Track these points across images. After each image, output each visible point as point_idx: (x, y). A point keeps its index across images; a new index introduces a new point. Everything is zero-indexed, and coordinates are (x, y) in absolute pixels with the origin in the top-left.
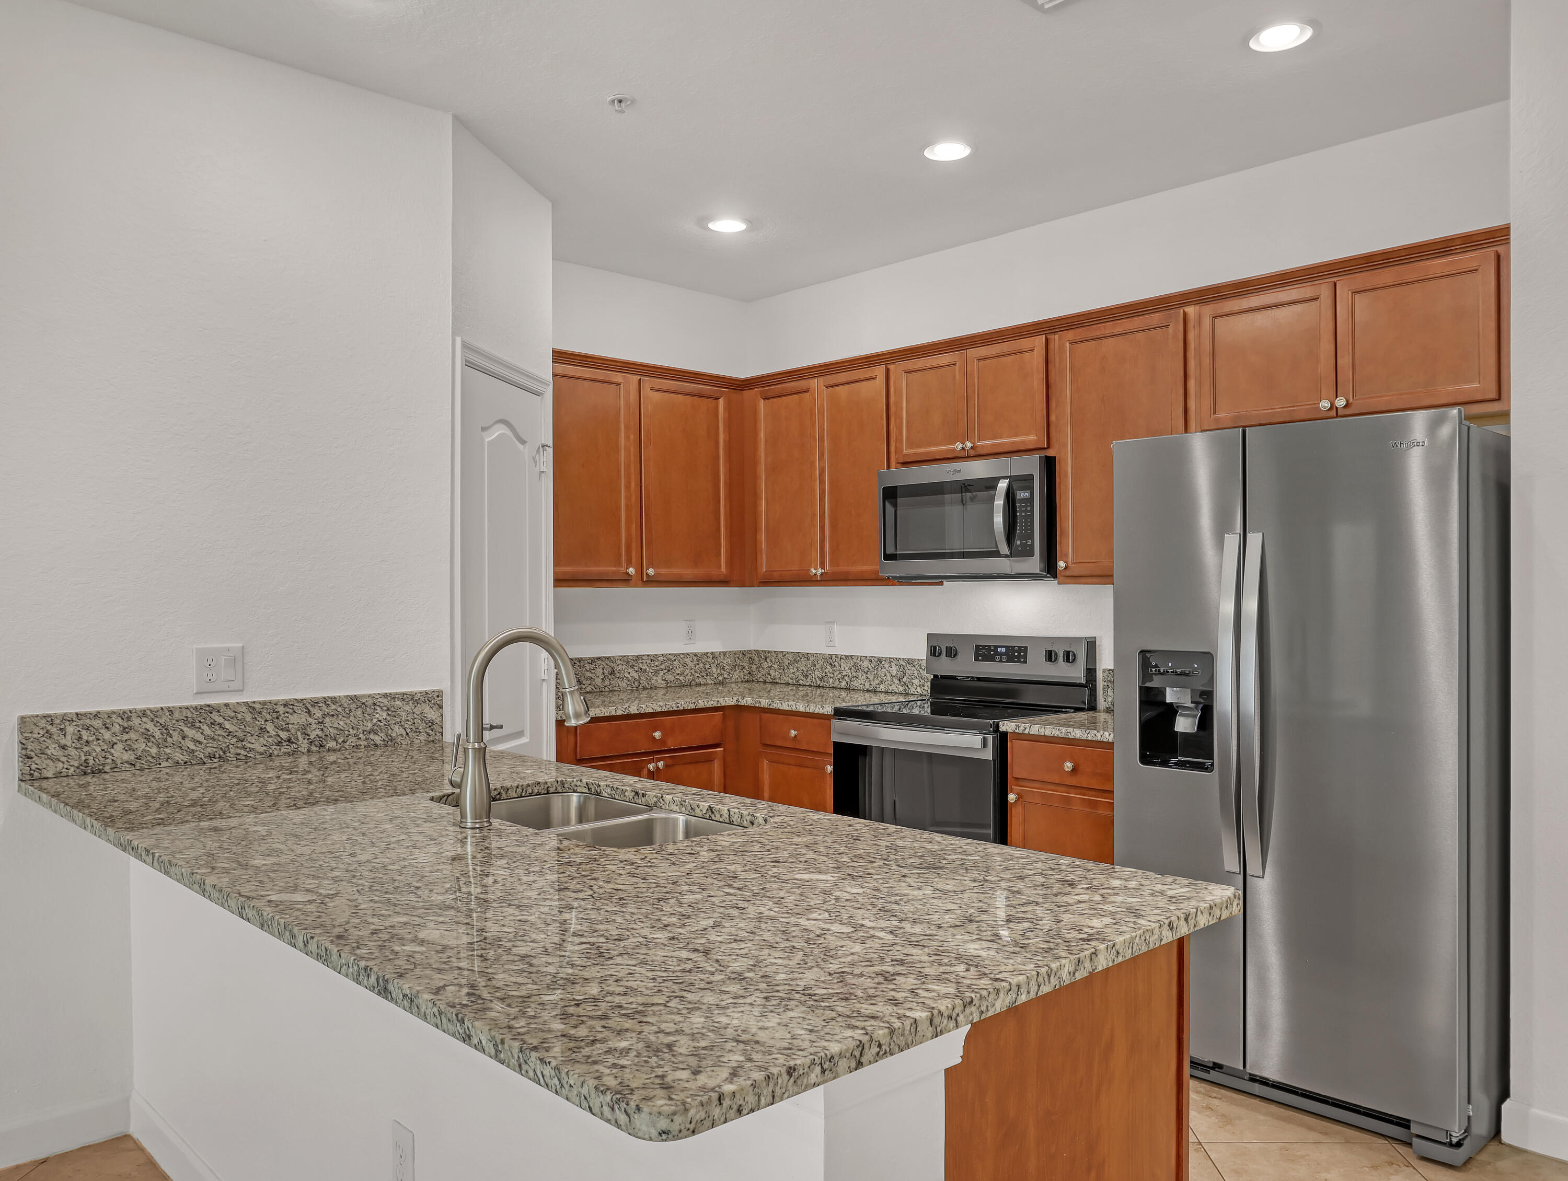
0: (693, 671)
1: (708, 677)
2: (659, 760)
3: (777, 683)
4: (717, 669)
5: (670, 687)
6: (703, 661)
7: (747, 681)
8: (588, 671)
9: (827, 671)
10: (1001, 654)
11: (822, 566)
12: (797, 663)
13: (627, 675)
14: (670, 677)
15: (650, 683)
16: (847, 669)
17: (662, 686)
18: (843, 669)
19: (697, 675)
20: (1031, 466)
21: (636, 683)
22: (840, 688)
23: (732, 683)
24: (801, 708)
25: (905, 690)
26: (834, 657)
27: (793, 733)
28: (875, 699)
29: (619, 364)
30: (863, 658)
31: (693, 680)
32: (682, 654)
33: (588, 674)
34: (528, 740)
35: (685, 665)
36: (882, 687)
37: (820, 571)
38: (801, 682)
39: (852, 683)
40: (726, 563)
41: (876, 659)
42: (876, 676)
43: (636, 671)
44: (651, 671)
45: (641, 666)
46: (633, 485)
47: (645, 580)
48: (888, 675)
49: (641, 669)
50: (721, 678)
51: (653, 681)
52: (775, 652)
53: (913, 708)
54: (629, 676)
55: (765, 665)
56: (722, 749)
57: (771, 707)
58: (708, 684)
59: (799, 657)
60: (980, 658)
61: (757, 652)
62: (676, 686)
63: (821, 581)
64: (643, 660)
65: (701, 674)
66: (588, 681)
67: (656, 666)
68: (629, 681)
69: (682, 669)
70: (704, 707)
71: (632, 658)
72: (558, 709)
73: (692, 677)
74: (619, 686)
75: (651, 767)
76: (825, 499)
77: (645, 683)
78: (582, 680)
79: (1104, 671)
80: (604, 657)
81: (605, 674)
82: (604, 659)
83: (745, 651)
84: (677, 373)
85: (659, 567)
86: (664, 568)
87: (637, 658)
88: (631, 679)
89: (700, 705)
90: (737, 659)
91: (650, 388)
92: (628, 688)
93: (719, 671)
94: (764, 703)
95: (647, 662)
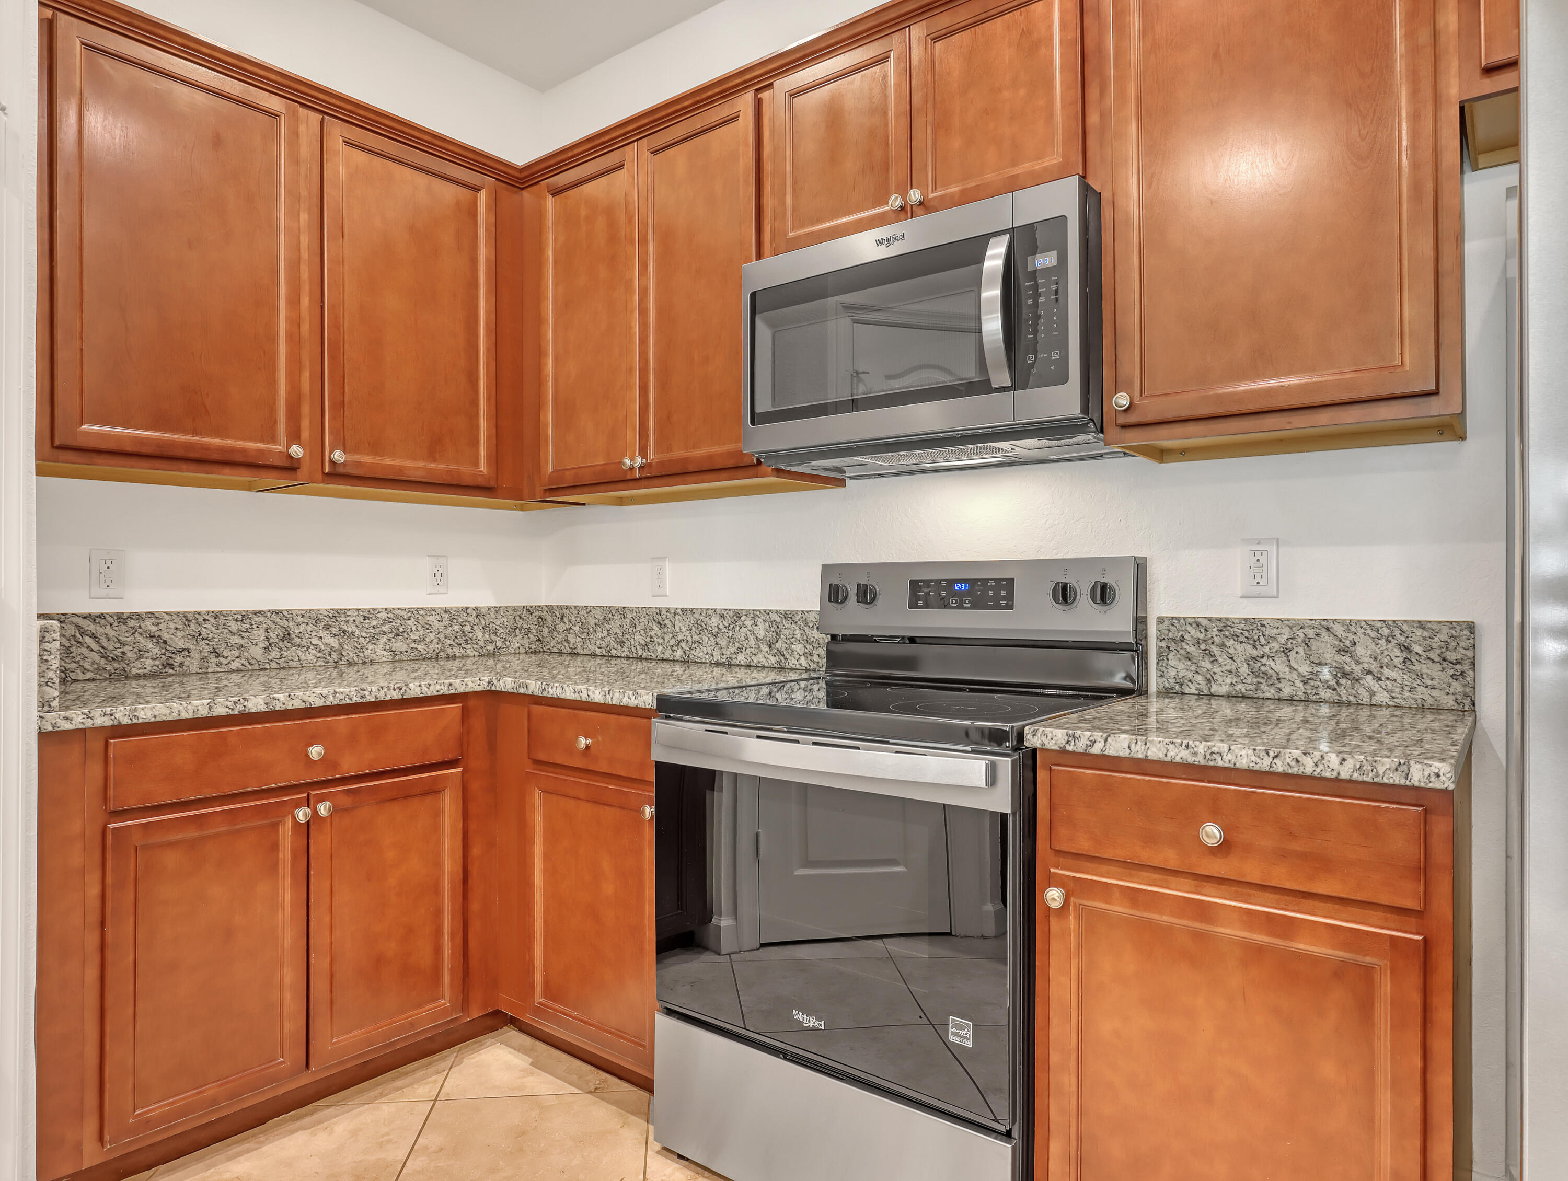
0: (442, 636)
1: (469, 646)
2: (321, 799)
3: (578, 654)
4: (484, 633)
5: (400, 661)
6: (460, 620)
7: (535, 652)
8: (234, 634)
9: (653, 633)
10: (960, 595)
11: (643, 453)
12: (608, 623)
13: (315, 641)
14: (399, 645)
15: (361, 655)
16: (684, 629)
17: (384, 659)
18: (678, 630)
19: (449, 642)
21: (334, 656)
22: (674, 661)
23: (510, 654)
24: (597, 696)
25: (779, 662)
26: (664, 612)
27: (583, 742)
28: (731, 679)
30: (710, 612)
31: (441, 650)
32: (422, 609)
33: (236, 640)
35: (427, 626)
36: (741, 658)
37: (639, 461)
38: (613, 652)
39: (693, 652)
40: (489, 457)
41: (731, 613)
42: (731, 640)
43: (335, 635)
44: (364, 635)
45: (345, 627)
46: (305, 301)
47: (327, 470)
48: (751, 638)
49: (344, 632)
50: (490, 648)
51: (367, 653)
52: (575, 607)
53: (793, 691)
54: (319, 643)
55: (561, 627)
56: (460, 770)
57: (545, 694)
58: (468, 657)
59: (610, 613)
60: (920, 603)
61: (551, 609)
62: (411, 660)
63: (640, 479)
64: (348, 618)
65: (456, 640)
66: (233, 652)
67: (374, 627)
68: (320, 652)
69: (421, 633)
70: (422, 695)
71: (326, 613)
72: (46, 708)
73: (439, 646)
74: (299, 660)
75: (302, 815)
76: (643, 341)
77: (352, 655)
78: (221, 648)
79: (1160, 621)
80: (269, 611)
81: (271, 640)
82: (269, 614)
83: (531, 607)
84: (399, 127)
85: (356, 450)
86: (368, 454)
87: (337, 615)
88: (323, 649)
89: (412, 692)
90: (517, 618)
91: (344, 141)
92: (318, 664)
93: (487, 636)
94: (534, 687)
95: (354, 621)
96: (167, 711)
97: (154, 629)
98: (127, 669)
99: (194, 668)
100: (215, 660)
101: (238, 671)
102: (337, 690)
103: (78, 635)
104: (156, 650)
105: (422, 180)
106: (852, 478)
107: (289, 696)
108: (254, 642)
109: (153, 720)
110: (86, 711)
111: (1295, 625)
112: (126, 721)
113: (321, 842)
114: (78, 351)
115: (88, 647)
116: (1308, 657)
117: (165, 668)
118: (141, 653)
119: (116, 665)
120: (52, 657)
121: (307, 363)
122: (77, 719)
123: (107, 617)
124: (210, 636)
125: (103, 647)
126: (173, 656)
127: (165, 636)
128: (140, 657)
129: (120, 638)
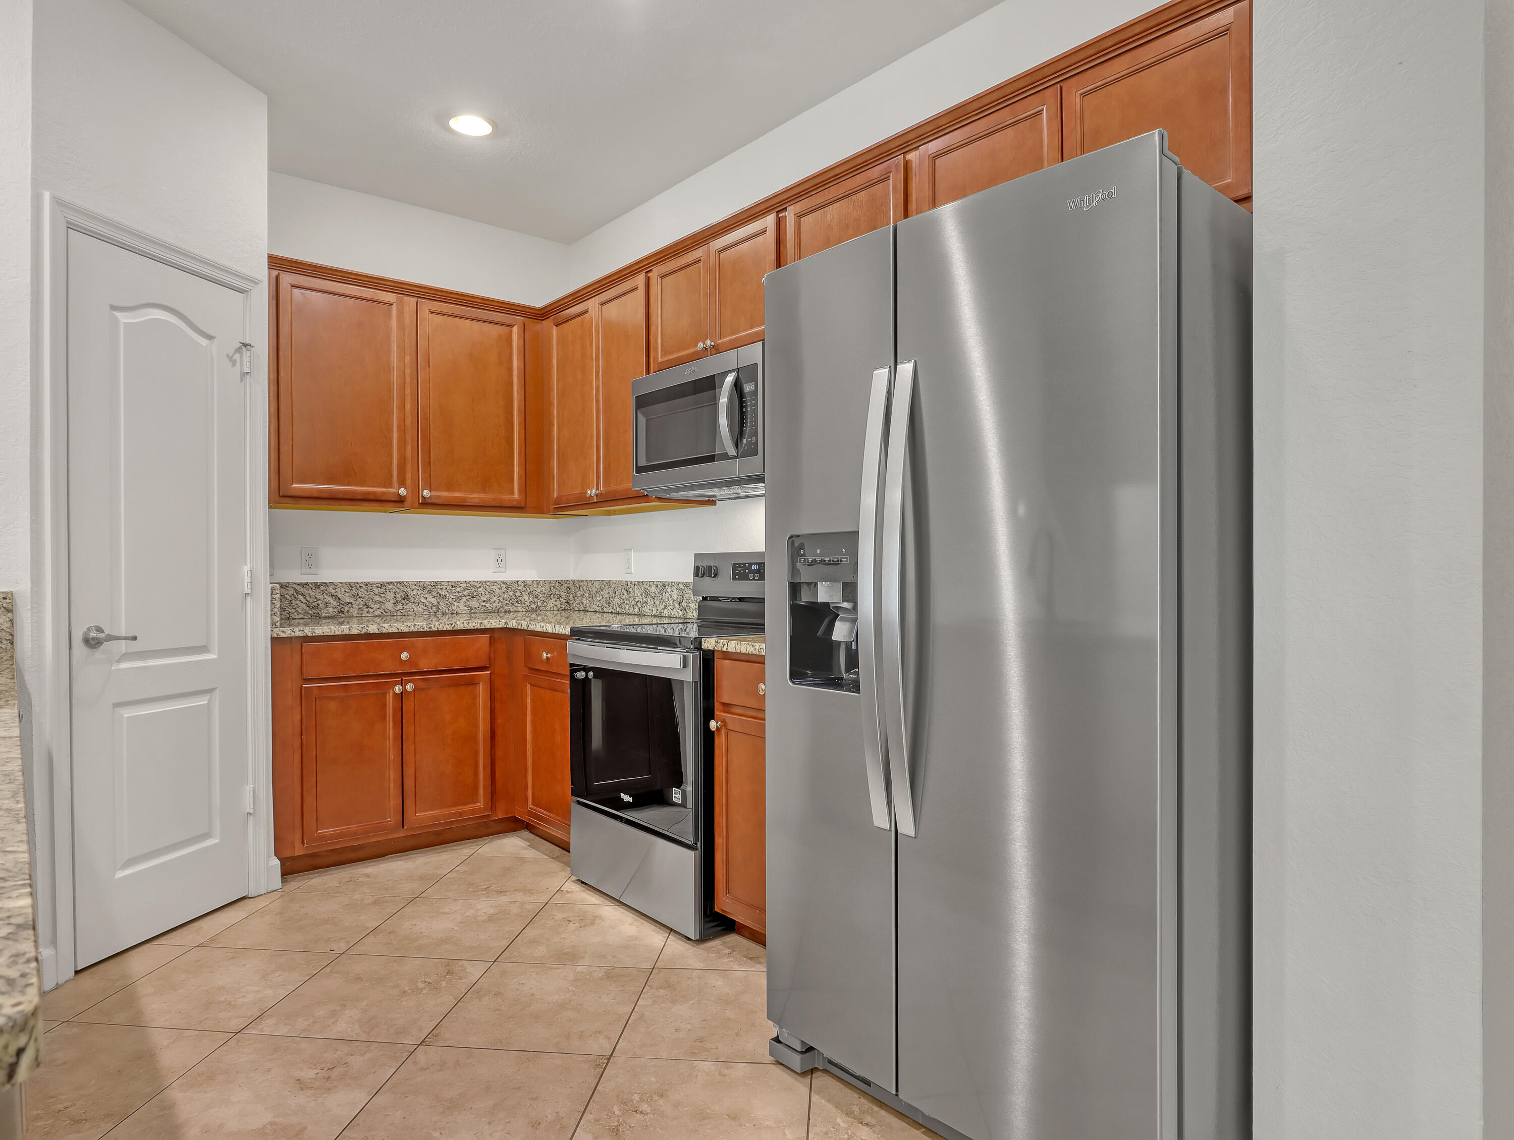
0: (501, 599)
1: (519, 605)
2: (410, 681)
4: (529, 597)
6: (513, 588)
8: (376, 595)
10: (754, 572)
11: (598, 487)
12: (602, 590)
13: (423, 600)
14: (474, 603)
15: (450, 609)
16: (639, 595)
17: (464, 612)
19: (506, 602)
20: (756, 354)
21: (434, 609)
22: (634, 614)
23: (547, 611)
25: (683, 614)
27: (545, 655)
29: (389, 283)
30: (651, 583)
31: (501, 607)
32: (489, 581)
33: (377, 598)
34: (215, 657)
35: (492, 592)
36: (666, 612)
37: (596, 491)
40: (520, 489)
42: (661, 601)
43: (435, 597)
44: (452, 597)
45: (441, 592)
46: (408, 406)
47: (420, 502)
48: (670, 599)
49: (440, 595)
50: (534, 606)
52: (586, 580)
54: (425, 601)
55: (579, 593)
56: (489, 672)
58: (518, 612)
60: (737, 577)
61: (574, 581)
62: (481, 613)
63: (597, 502)
64: (442, 587)
65: (511, 601)
66: (376, 605)
67: (458, 592)
68: (425, 606)
69: (488, 596)
70: (464, 628)
71: (429, 584)
72: (274, 626)
73: (500, 605)
74: (414, 611)
75: (398, 689)
76: (600, 419)
77: (445, 609)
78: (369, 603)
80: (396, 582)
81: (397, 599)
82: (396, 584)
83: (562, 581)
84: (462, 298)
85: (438, 489)
86: (445, 491)
87: (435, 584)
88: (427, 604)
89: (458, 627)
90: (552, 588)
91: (429, 312)
92: (424, 613)
93: (531, 599)
94: (524, 625)
95: (446, 588)
96: (329, 630)
97: (333, 591)
98: (320, 613)
99: (355, 614)
100: (366, 610)
101: (379, 616)
102: (416, 624)
103: (295, 594)
104: (335, 603)
105: (476, 325)
106: (719, 500)
107: (390, 625)
108: (388, 600)
109: (322, 634)
110: (291, 628)
112: (310, 634)
113: (409, 705)
114: (291, 446)
115: (300, 600)
117: (339, 613)
118: (327, 605)
119: (314, 611)
120: (277, 602)
121: (409, 442)
122: (287, 632)
123: (310, 584)
124: (363, 596)
125: (308, 601)
126: (343, 606)
127: (340, 596)
128: (327, 607)
129: (316, 596)
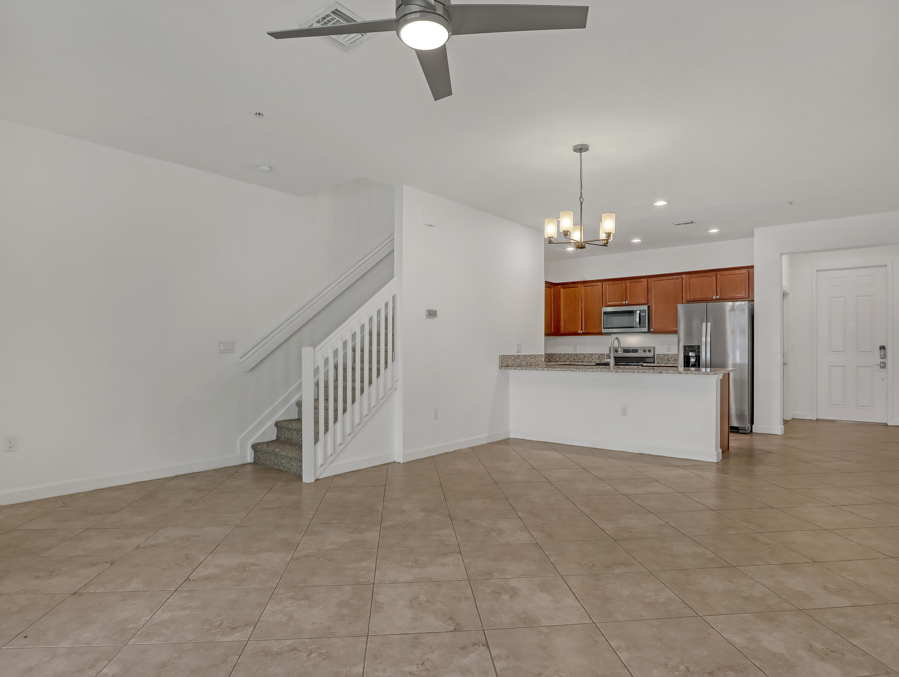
9: (575, 358)
10: (631, 351)
11: (582, 330)
18: (580, 357)
20: (645, 308)
26: (577, 354)
30: (587, 354)
37: (581, 332)
38: (566, 361)
39: (583, 360)
41: (591, 354)
55: (554, 357)
59: (565, 355)
60: (625, 352)
63: (580, 334)
76: (582, 314)
79: (657, 354)
111: (672, 355)
116: (674, 358)
